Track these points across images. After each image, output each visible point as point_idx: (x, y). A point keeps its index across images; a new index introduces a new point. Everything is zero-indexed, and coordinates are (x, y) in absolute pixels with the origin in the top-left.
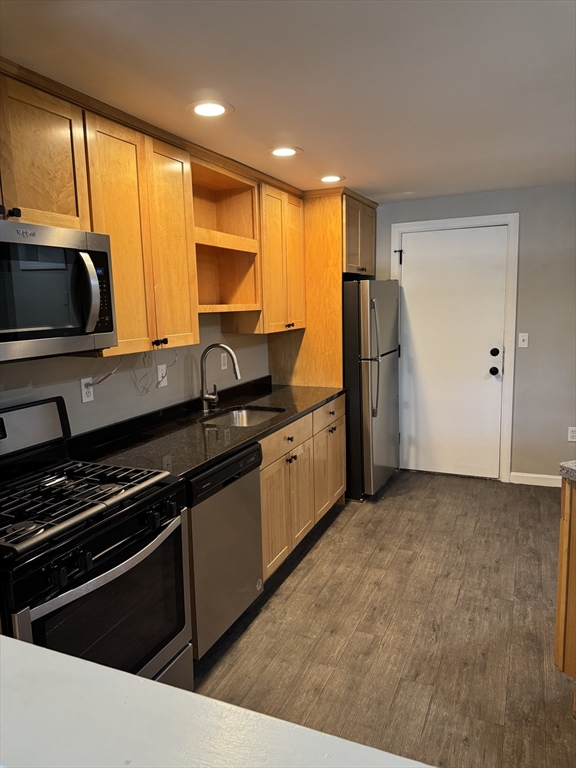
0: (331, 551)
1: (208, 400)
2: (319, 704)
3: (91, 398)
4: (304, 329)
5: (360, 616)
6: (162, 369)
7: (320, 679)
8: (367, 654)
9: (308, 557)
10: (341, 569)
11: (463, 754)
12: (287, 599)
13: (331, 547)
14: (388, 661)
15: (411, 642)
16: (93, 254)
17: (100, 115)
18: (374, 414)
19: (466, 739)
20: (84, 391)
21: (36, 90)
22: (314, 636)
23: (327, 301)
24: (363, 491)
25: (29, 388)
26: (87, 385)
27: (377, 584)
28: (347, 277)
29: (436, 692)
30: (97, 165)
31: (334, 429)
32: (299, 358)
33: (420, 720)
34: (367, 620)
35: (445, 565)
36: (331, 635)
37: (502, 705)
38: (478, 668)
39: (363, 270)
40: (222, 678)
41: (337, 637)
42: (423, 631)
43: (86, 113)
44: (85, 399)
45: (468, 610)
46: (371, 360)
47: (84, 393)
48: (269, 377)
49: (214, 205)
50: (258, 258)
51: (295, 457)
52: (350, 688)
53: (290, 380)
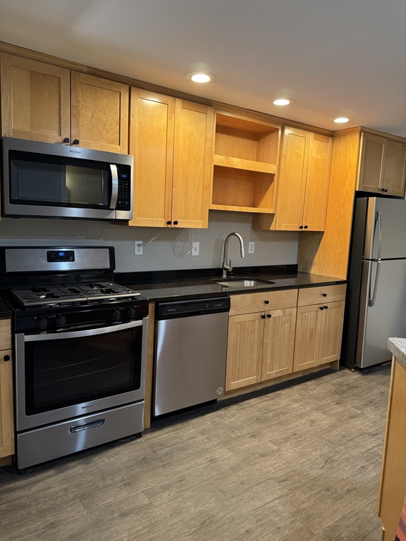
0: (299, 394)
1: (226, 269)
2: (206, 467)
3: (141, 253)
4: (323, 232)
5: (280, 434)
6: (196, 245)
7: (219, 456)
8: (262, 456)
9: (279, 392)
10: (295, 405)
11: (268, 534)
12: (242, 409)
13: (302, 392)
14: (272, 465)
15: (301, 462)
16: (118, 165)
17: (143, 89)
18: (370, 304)
19: (279, 528)
20: (137, 248)
21: (98, 78)
22: (239, 434)
23: (341, 212)
24: (355, 364)
25: (101, 240)
26: (139, 245)
27: (312, 422)
28: (359, 194)
29: (287, 495)
30: (136, 117)
31: (326, 307)
32: (317, 254)
33: (259, 504)
34: (283, 438)
35: (380, 428)
36: (249, 437)
37: (328, 523)
38: (334, 495)
39: (383, 190)
40: (166, 433)
41: (253, 440)
42: (317, 459)
43: (132, 88)
44: (137, 253)
45: (367, 461)
46: (372, 260)
47: (136, 249)
48: (297, 265)
49: (255, 143)
50: (276, 178)
51: (269, 316)
52: (232, 468)
53: (310, 269)
